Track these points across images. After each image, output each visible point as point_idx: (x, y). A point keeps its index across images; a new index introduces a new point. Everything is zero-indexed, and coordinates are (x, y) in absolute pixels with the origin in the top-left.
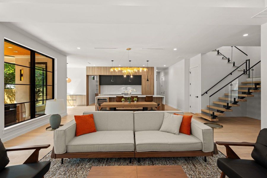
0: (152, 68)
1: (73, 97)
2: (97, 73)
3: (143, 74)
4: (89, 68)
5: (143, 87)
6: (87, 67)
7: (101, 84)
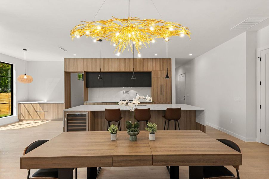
0: (169, 60)
1: (43, 107)
2: (81, 69)
3: (154, 70)
4: (68, 61)
5: (153, 89)
6: (65, 59)
7: (87, 86)
